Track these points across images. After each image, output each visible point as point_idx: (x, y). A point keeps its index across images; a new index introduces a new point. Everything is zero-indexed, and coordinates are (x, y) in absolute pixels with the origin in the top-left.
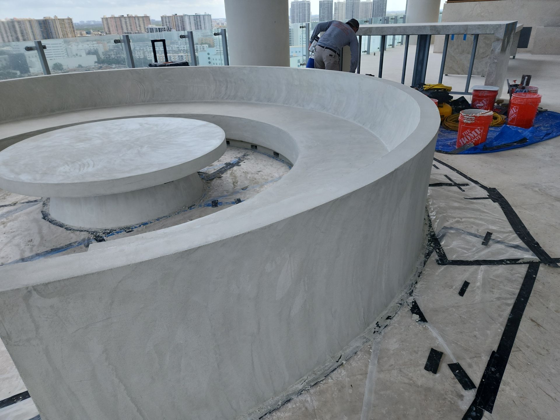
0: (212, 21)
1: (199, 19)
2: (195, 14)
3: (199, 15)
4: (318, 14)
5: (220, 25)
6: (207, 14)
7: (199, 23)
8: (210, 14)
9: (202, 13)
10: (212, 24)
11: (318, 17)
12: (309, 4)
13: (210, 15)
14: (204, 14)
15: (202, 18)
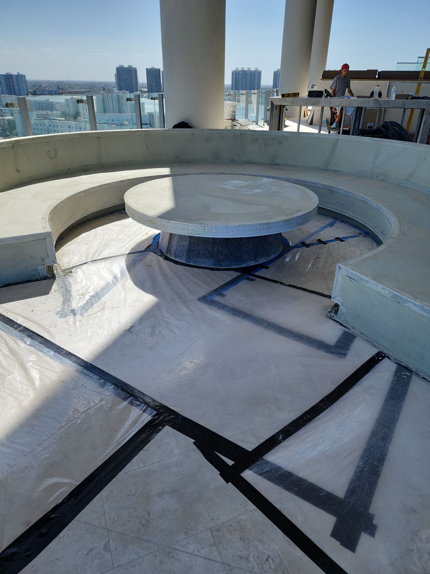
0: (27, 82)
1: (11, 79)
2: (5, 74)
3: (11, 74)
4: (146, 81)
5: (37, 87)
6: (20, 74)
7: (11, 84)
8: (23, 75)
9: (15, 73)
10: (27, 85)
11: (146, 85)
12: (135, 71)
13: (25, 76)
14: (17, 74)
15: (14, 78)
